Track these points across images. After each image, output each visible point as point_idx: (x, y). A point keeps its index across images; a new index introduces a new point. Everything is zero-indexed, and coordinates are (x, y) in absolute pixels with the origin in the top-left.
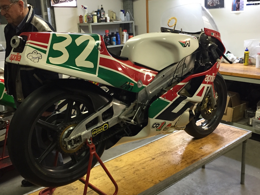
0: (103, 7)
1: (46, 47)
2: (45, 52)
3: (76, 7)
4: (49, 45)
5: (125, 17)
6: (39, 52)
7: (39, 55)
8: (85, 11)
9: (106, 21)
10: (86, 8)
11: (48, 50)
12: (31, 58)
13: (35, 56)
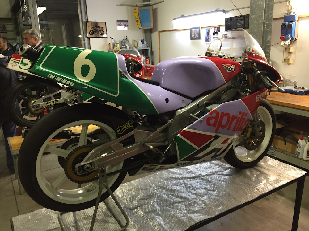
0: (127, 37)
1: (19, 61)
2: (19, 63)
3: (107, 37)
4: (21, 60)
5: (143, 45)
6: (16, 63)
7: (16, 65)
8: (112, 40)
9: (126, 47)
10: (112, 39)
11: (20, 62)
12: (11, 65)
13: (14, 64)
